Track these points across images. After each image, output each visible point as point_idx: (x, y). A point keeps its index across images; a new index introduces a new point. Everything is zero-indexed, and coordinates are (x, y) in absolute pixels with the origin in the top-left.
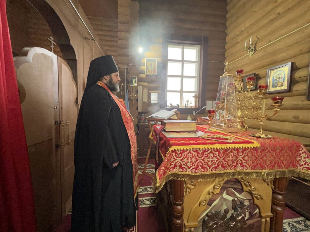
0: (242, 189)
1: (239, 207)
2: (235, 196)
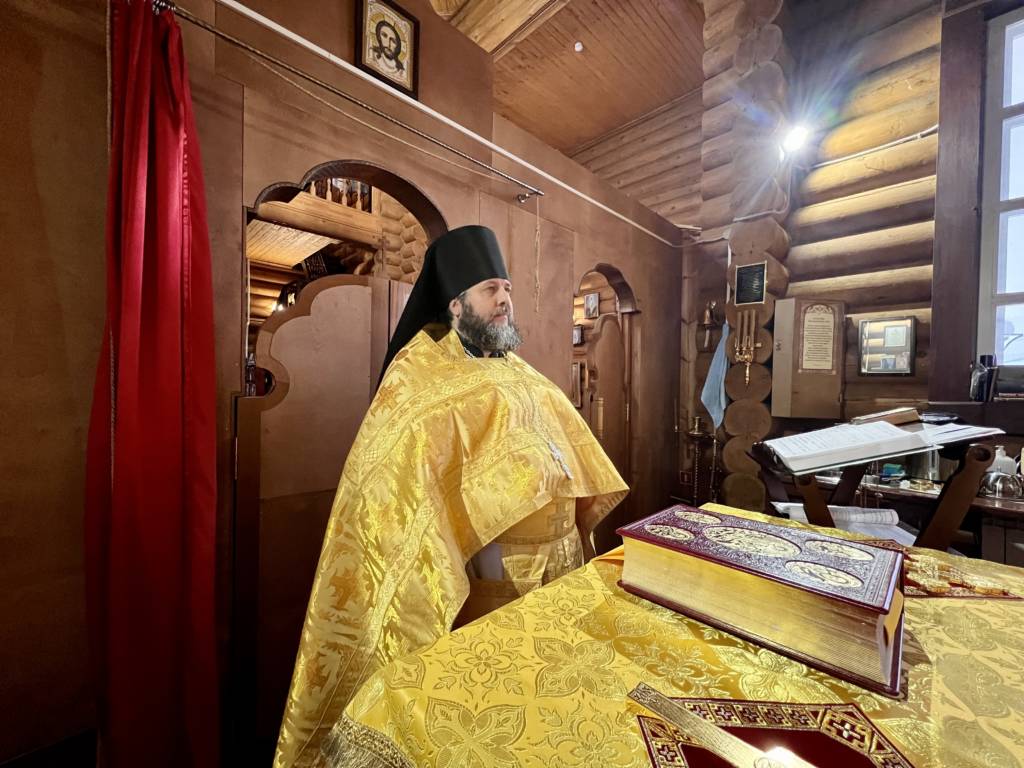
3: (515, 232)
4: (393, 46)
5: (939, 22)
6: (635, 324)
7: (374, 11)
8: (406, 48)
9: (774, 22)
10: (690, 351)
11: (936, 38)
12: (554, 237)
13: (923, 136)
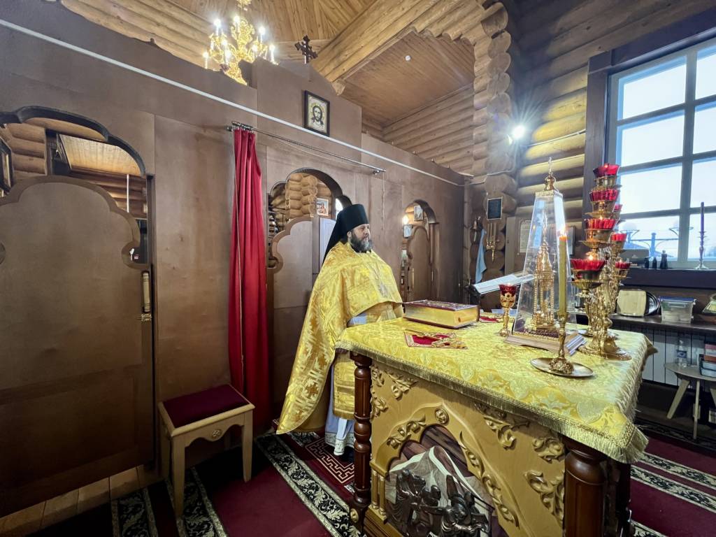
0: (466, 465)
1: (461, 503)
2: (453, 472)
3: (372, 189)
4: (319, 115)
5: (586, 77)
6: (436, 230)
7: (312, 101)
8: (324, 115)
9: (507, 72)
10: (468, 244)
11: (585, 83)
12: (391, 189)
13: (580, 133)
